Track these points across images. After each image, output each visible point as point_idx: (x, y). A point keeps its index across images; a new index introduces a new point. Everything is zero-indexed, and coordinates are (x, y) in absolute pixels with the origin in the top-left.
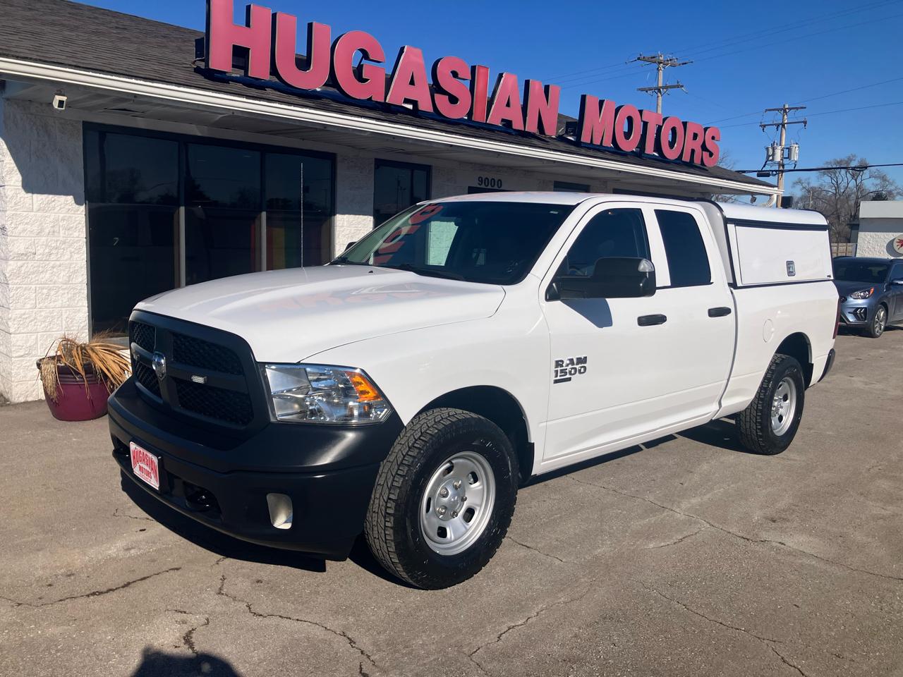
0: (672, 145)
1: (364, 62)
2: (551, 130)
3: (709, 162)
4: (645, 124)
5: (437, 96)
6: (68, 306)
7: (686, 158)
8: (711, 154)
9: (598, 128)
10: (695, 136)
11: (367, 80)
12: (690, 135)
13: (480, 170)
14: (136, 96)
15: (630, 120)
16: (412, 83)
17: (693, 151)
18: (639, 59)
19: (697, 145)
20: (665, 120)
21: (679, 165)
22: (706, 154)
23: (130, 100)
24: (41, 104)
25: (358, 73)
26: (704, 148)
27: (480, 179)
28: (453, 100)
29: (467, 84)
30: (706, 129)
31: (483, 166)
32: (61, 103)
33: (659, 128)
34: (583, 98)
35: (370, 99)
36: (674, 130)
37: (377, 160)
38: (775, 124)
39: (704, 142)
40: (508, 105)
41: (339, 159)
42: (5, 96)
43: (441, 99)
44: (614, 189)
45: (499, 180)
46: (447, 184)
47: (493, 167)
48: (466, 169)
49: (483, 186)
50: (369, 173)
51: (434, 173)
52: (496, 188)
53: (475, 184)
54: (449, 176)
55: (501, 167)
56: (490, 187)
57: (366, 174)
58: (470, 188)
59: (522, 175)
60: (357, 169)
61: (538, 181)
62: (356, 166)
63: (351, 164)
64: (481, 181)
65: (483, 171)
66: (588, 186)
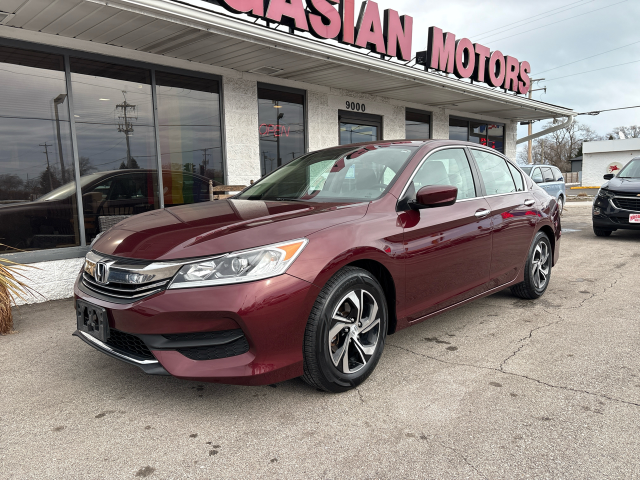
0: (497, 74)
3: (523, 90)
4: (477, 55)
5: (310, 15)
7: (507, 86)
8: (524, 84)
9: (443, 54)
10: (513, 68)
13: (347, 95)
15: (466, 52)
16: (288, 1)
17: (512, 80)
19: (514, 75)
20: (491, 52)
22: (521, 83)
26: (519, 78)
28: (326, 21)
29: (336, 7)
30: (520, 63)
31: (349, 91)
33: (488, 60)
34: (431, 30)
35: (250, 12)
36: (498, 63)
37: (259, 83)
39: (519, 74)
40: (372, 30)
41: (224, 80)
43: (316, 21)
44: (450, 115)
45: (363, 105)
46: (320, 106)
47: (357, 92)
48: (335, 94)
49: (350, 109)
50: (252, 95)
51: (309, 97)
52: (360, 111)
53: (344, 108)
54: (322, 100)
55: (363, 93)
56: (355, 110)
57: (250, 95)
58: (339, 110)
59: (381, 101)
60: (242, 90)
61: (393, 107)
62: (240, 88)
63: (236, 85)
64: (349, 105)
65: (350, 95)
66: (431, 112)
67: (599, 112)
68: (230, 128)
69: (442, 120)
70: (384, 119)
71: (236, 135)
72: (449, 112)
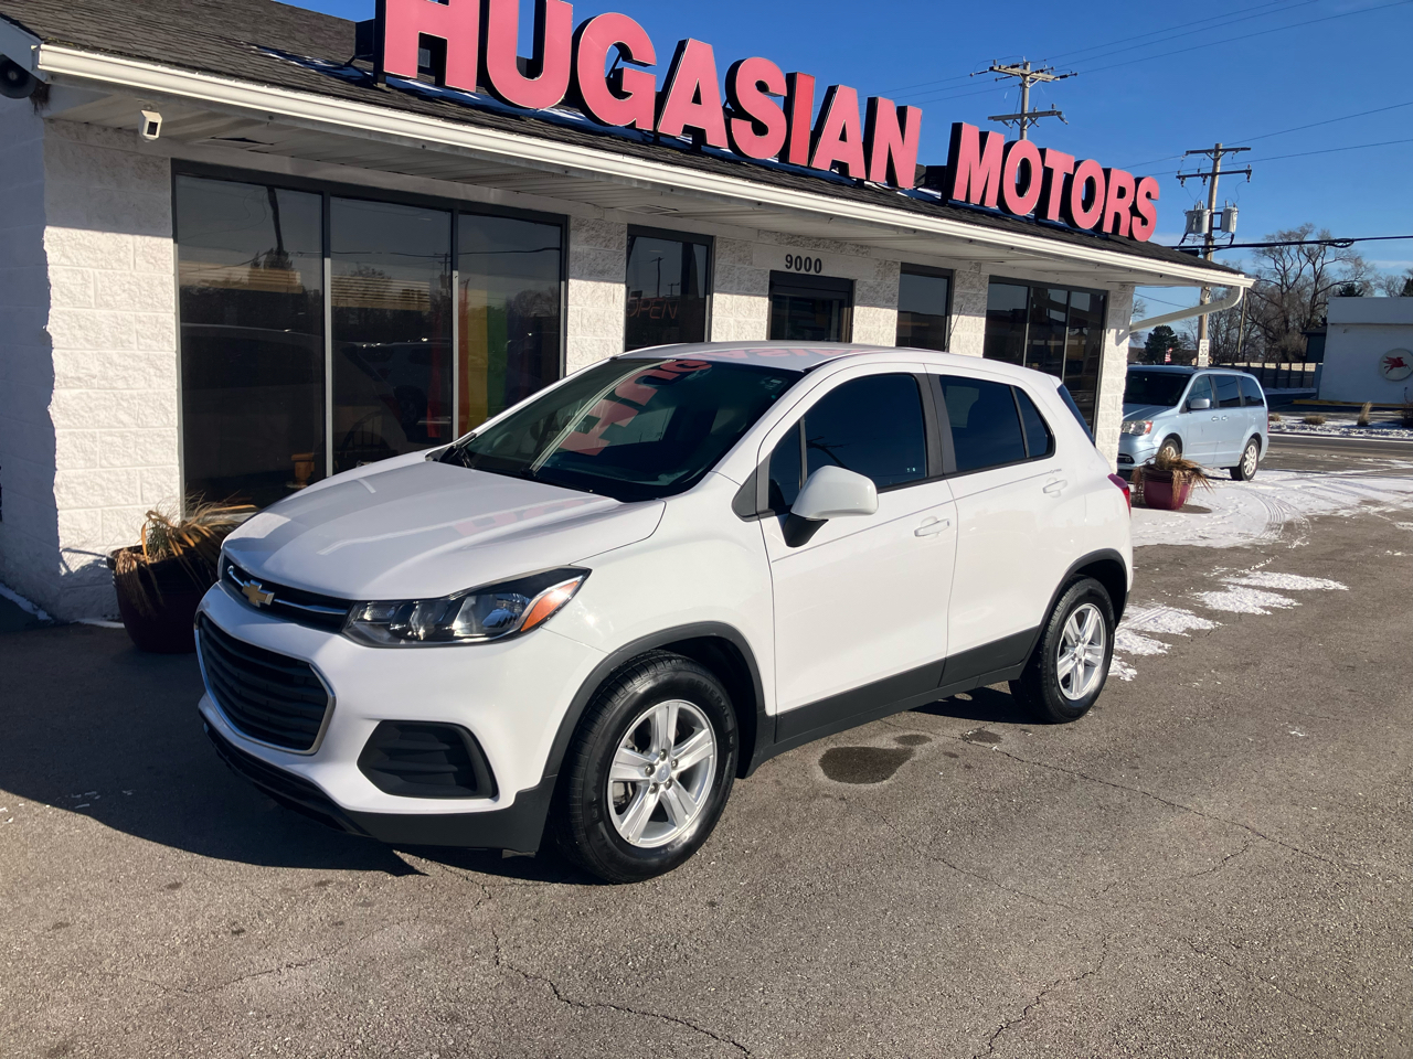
0: (1087, 205)
1: (621, 64)
2: (906, 180)
3: (1140, 233)
4: (1048, 173)
5: (734, 121)
6: (148, 463)
7: (1108, 228)
8: (1145, 222)
9: (977, 175)
10: (1122, 193)
11: (628, 94)
12: (1113, 191)
13: (791, 243)
14: (271, 116)
15: (1025, 165)
16: (697, 99)
17: (1117, 217)
18: (992, 69)
19: (1124, 206)
20: (1077, 164)
21: (1097, 237)
22: (1137, 221)
23: (260, 123)
24: (105, 129)
25: (615, 84)
26: (1134, 211)
27: (789, 259)
28: (760, 129)
29: (781, 103)
30: (1138, 181)
31: (794, 238)
32: (153, 126)
33: (1069, 179)
34: (957, 127)
35: (632, 126)
36: (1090, 183)
37: (631, 227)
38: (1202, 175)
39: (1135, 203)
40: (843, 138)
41: (572, 224)
42: (46, 113)
43: (741, 129)
44: (991, 276)
45: (818, 260)
46: (738, 266)
47: (809, 238)
48: (767, 242)
49: (793, 270)
50: (618, 248)
51: (719, 248)
52: (812, 272)
53: (781, 267)
54: (742, 254)
55: (820, 239)
56: (803, 271)
57: (614, 249)
58: (773, 273)
59: (854, 253)
60: (601, 240)
61: (877, 263)
62: (598, 236)
63: (593, 232)
64: (791, 262)
65: (795, 244)
66: (952, 271)
67: (1352, 241)
68: (575, 308)
69: (973, 287)
70: (857, 286)
71: (585, 321)
72: (987, 271)
